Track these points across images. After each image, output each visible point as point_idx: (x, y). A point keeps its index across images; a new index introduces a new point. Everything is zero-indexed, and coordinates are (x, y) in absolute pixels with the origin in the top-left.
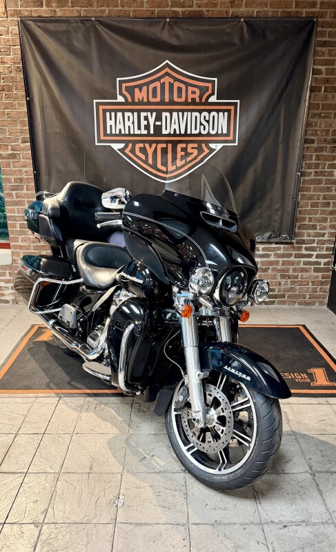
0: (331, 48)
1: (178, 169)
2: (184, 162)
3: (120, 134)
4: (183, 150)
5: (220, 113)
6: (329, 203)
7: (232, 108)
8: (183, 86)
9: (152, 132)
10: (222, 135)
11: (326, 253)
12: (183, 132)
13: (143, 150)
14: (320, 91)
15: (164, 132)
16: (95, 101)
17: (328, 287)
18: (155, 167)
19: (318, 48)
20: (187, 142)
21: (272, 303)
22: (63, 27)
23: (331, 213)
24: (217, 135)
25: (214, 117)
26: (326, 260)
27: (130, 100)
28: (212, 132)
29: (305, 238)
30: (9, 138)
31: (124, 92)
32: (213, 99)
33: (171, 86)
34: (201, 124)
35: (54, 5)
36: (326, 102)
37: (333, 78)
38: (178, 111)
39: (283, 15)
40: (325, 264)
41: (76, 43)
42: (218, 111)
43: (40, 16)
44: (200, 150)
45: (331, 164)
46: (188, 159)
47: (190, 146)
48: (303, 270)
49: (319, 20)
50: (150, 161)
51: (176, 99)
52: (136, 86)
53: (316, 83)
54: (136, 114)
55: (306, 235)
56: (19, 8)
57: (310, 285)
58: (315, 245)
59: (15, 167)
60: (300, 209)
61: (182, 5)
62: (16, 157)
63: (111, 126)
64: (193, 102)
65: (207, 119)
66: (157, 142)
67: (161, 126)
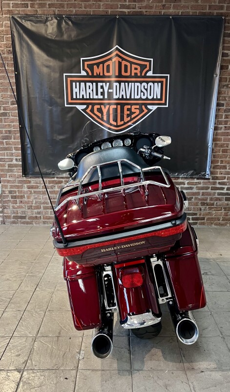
1: (125, 123)
2: (129, 118)
3: (83, 99)
5: (155, 84)
7: (164, 80)
8: (128, 64)
9: (106, 97)
10: (157, 99)
12: (128, 97)
13: (100, 110)
14: (227, 69)
15: (115, 97)
16: (65, 74)
18: (108, 122)
20: (131, 104)
24: (153, 99)
25: (151, 86)
27: (90, 74)
28: (150, 98)
29: (219, 175)
30: (1, 101)
31: (86, 68)
33: (120, 64)
34: (142, 91)
35: (36, 6)
38: (125, 82)
39: (200, 14)
42: (154, 82)
43: (26, 14)
44: (141, 111)
46: (133, 116)
47: (133, 107)
49: (226, 18)
50: (105, 118)
51: (123, 73)
52: (94, 64)
53: (224, 63)
54: (94, 84)
55: (219, 173)
56: (11, 9)
57: (223, 211)
58: (225, 180)
59: (6, 122)
60: (214, 154)
61: (128, 7)
62: (7, 115)
63: (76, 92)
64: (136, 76)
65: (146, 88)
66: (110, 104)
67: (113, 92)
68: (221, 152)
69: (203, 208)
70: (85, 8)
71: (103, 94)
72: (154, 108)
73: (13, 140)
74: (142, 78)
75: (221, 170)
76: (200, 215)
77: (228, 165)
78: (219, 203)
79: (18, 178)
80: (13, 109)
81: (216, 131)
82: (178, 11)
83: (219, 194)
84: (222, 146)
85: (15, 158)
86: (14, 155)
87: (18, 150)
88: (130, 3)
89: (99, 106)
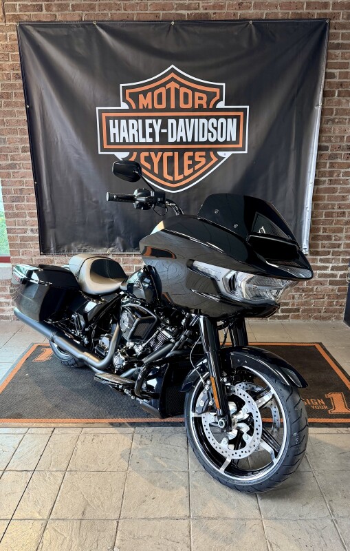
0: (344, 51)
1: (186, 178)
2: (191, 170)
3: (124, 143)
4: (190, 158)
5: (228, 119)
6: (344, 213)
7: (241, 114)
8: (190, 92)
9: (157, 140)
10: (231, 142)
11: (342, 265)
12: (190, 140)
13: (148, 159)
14: (333, 95)
15: (170, 140)
16: (97, 108)
17: (345, 300)
18: (160, 176)
19: (331, 51)
20: (194, 150)
21: (286, 317)
22: (64, 32)
23: (347, 223)
24: (225, 142)
25: (222, 123)
26: (342, 272)
27: (134, 107)
28: (221, 140)
29: (320, 249)
30: (8, 147)
31: (128, 98)
32: (221, 105)
33: (177, 91)
34: (209, 131)
35: (54, 9)
36: (340, 107)
37: (346, 82)
38: (185, 118)
39: (293, 17)
40: (341, 276)
41: (77, 49)
42: (226, 118)
43: (40, 21)
44: (208, 159)
45: (346, 172)
46: (197, 167)
47: (197, 154)
48: (318, 283)
49: (331, 21)
50: (156, 171)
51: (182, 106)
52: (140, 93)
53: (329, 87)
54: (140, 121)
55: (320, 246)
56: (18, 13)
57: (326, 299)
58: (330, 256)
59: (15, 178)
60: (314, 219)
61: (188, 8)
62: (16, 168)
63: (114, 134)
64: (201, 108)
65: (215, 126)
66: (163, 151)
67: (167, 133)
68: (324, 217)
69: (297, 295)
70: (125, 10)
71: (152, 135)
72: (226, 155)
73: (26, 203)
74: (208, 111)
75: (324, 242)
76: (293, 304)
77: (333, 235)
78: (320, 288)
79: (35, 256)
80: (24, 159)
81: (316, 187)
82: (262, 11)
83: (321, 276)
84: (325, 207)
85: (29, 228)
86: (28, 223)
87: (34, 217)
88: (190, 2)
89: (147, 154)
